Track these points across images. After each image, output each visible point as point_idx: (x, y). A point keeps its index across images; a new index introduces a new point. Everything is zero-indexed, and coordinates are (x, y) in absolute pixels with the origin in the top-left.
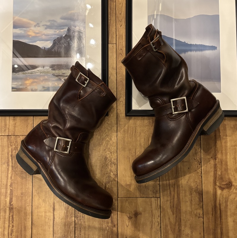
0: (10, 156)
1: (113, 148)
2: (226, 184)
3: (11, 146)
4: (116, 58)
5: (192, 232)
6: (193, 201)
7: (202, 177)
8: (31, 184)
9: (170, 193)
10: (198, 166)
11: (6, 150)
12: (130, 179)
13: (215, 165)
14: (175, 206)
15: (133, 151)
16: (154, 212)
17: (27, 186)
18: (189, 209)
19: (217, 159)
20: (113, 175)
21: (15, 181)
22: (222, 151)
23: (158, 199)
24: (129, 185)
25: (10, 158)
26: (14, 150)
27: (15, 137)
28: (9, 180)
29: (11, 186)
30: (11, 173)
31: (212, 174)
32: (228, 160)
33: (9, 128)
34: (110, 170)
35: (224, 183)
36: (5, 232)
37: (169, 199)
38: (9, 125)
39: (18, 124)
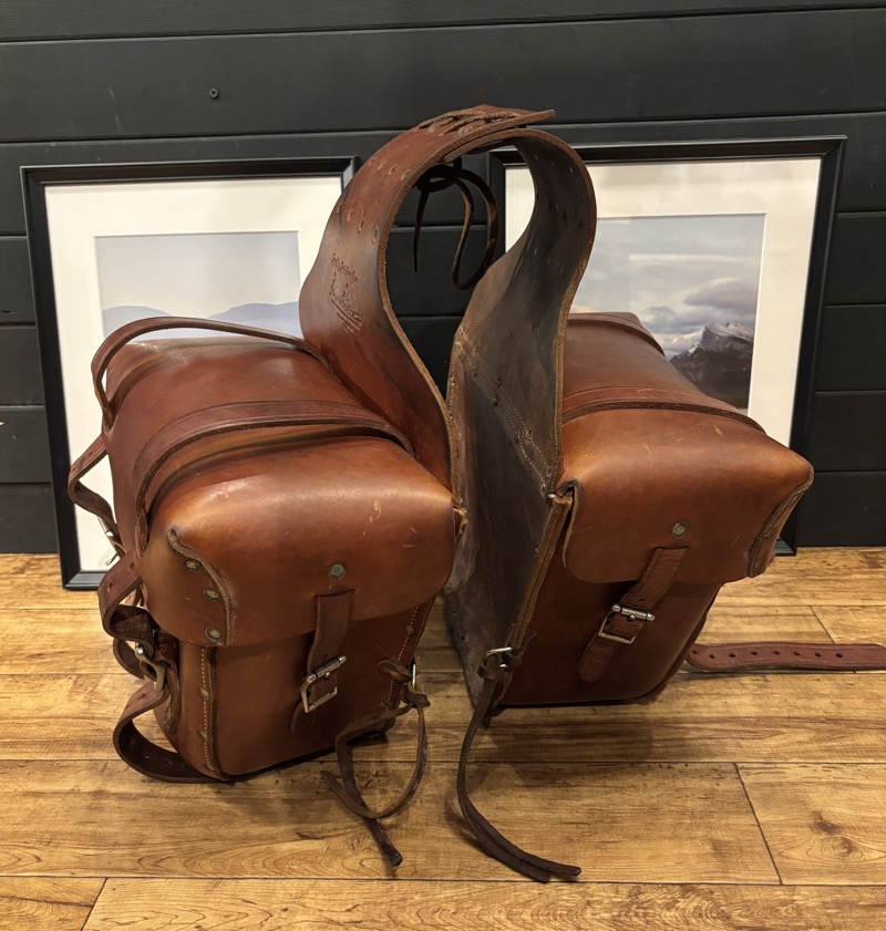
1: (565, 898)
5: (823, 696)
6: (717, 691)
9: (710, 738)
12: (688, 842)
14: (751, 729)
15: (572, 830)
16: (793, 779)
18: (747, 700)
20: (688, 901)
23: (742, 768)
24: (714, 845)
34: (669, 910)
37: (729, 741)
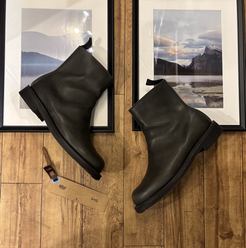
0: (19, 204)
1: (119, 197)
2: (228, 234)
3: (21, 194)
4: (123, 109)
7: (204, 226)
8: (40, 232)
9: (174, 242)
10: (201, 216)
11: (15, 199)
12: (136, 228)
13: (217, 216)
17: (36, 234)
19: (219, 209)
20: (119, 224)
21: (24, 228)
22: (224, 201)
24: (135, 234)
25: (19, 205)
26: (23, 198)
27: (24, 184)
28: (18, 227)
29: (20, 233)
30: (20, 221)
31: (214, 223)
32: (230, 210)
33: (19, 175)
34: (116, 219)
35: (225, 233)
37: (172, 247)
38: (19, 173)
39: (27, 172)
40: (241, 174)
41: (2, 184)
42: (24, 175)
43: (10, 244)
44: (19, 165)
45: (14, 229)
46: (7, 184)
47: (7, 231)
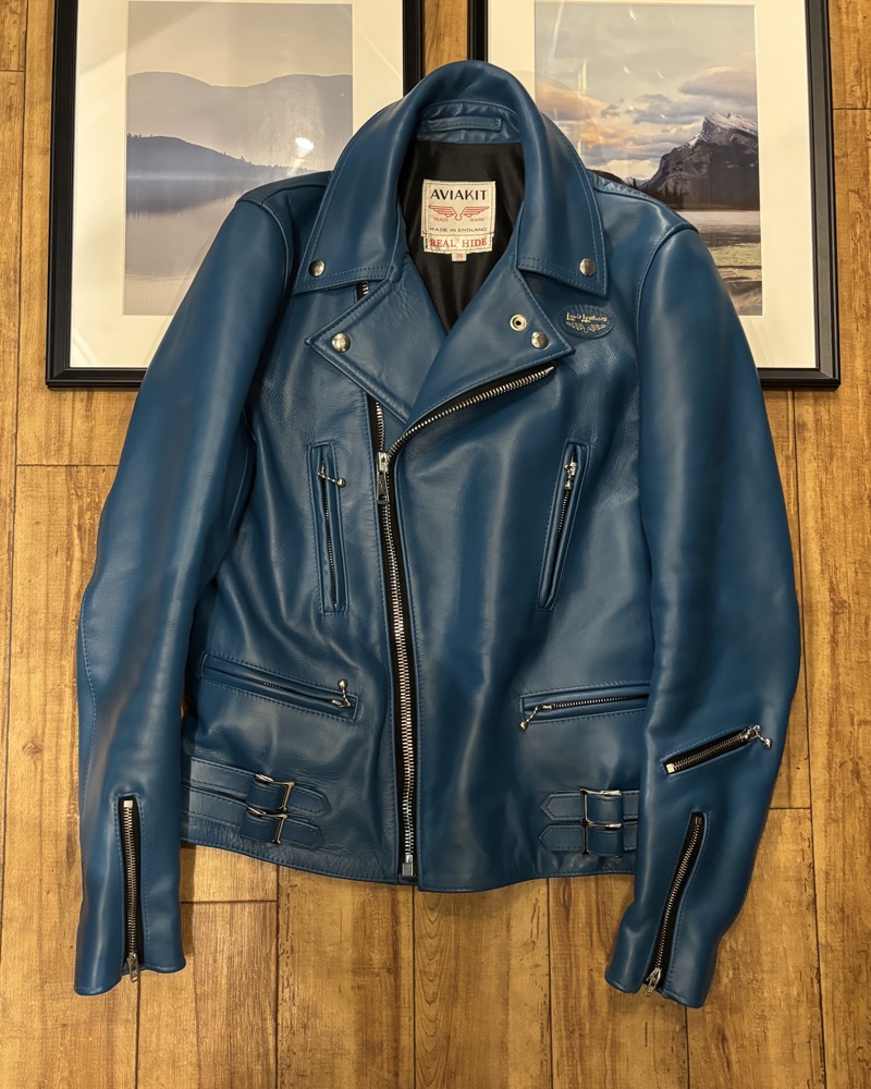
0: (75, 529)
3: (80, 497)
11: (62, 512)
25: (75, 534)
26: (87, 510)
27: (89, 469)
30: (80, 583)
33: (72, 441)
36: (59, 761)
38: (72, 434)
39: (100, 429)
40: (788, 429)
41: (18, 468)
42: (90, 439)
43: (46, 655)
44: (73, 408)
45: (59, 610)
46: (34, 468)
47: (37, 613)
